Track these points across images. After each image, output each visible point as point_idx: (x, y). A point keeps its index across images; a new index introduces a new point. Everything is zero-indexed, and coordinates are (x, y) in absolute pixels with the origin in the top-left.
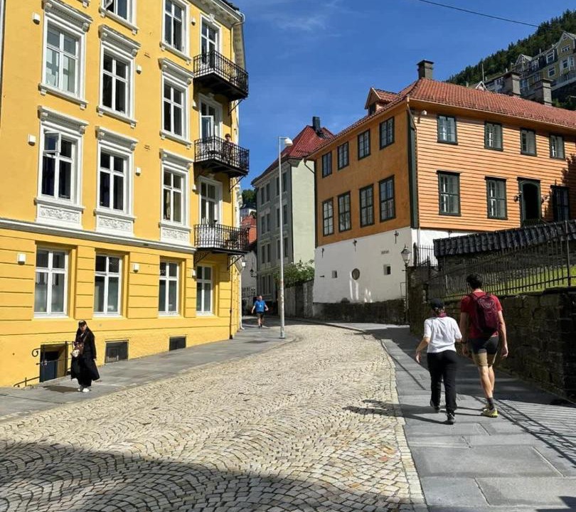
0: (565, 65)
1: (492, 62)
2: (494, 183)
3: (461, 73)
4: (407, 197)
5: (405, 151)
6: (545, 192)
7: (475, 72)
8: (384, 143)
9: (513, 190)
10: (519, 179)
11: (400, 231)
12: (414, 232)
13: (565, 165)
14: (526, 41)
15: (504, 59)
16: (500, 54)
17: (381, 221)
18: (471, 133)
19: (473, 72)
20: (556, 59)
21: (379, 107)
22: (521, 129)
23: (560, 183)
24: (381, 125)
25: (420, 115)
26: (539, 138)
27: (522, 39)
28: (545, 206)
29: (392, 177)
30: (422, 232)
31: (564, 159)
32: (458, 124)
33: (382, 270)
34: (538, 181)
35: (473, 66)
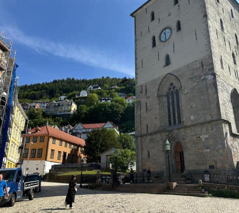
0: (65, 108)
1: (36, 86)
2: (59, 152)
3: (23, 86)
4: (45, 154)
5: (46, 144)
6: (67, 155)
7: (29, 88)
8: (41, 141)
9: (62, 154)
10: (64, 152)
11: (42, 161)
12: (46, 161)
13: (71, 149)
14: (48, 83)
15: (40, 87)
16: (39, 84)
17: (37, 158)
18: (58, 142)
19: (27, 87)
20: (63, 106)
21: (38, 131)
22: (65, 142)
23: (70, 153)
24: (41, 137)
25: (50, 138)
26: (68, 144)
27: (47, 82)
28: (67, 157)
29: (42, 149)
30: (47, 162)
31: (71, 148)
32: (56, 140)
33: (36, 169)
34: (66, 153)
35: (28, 85)
